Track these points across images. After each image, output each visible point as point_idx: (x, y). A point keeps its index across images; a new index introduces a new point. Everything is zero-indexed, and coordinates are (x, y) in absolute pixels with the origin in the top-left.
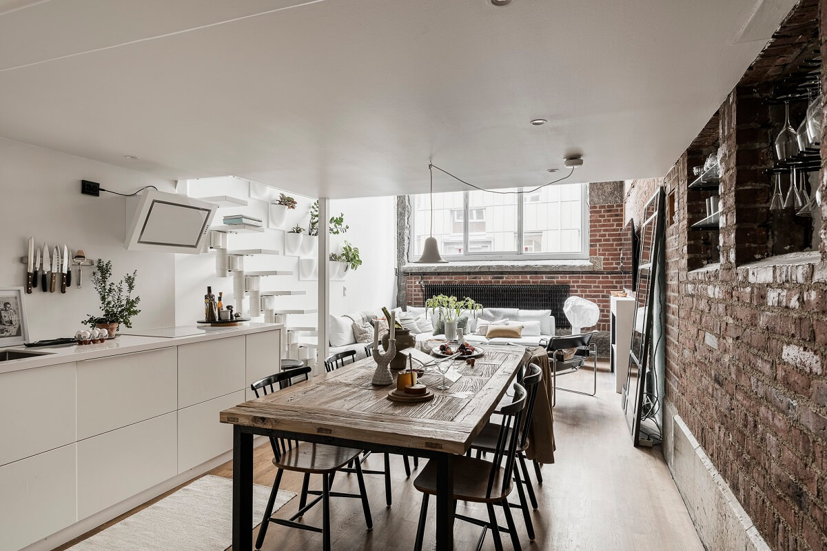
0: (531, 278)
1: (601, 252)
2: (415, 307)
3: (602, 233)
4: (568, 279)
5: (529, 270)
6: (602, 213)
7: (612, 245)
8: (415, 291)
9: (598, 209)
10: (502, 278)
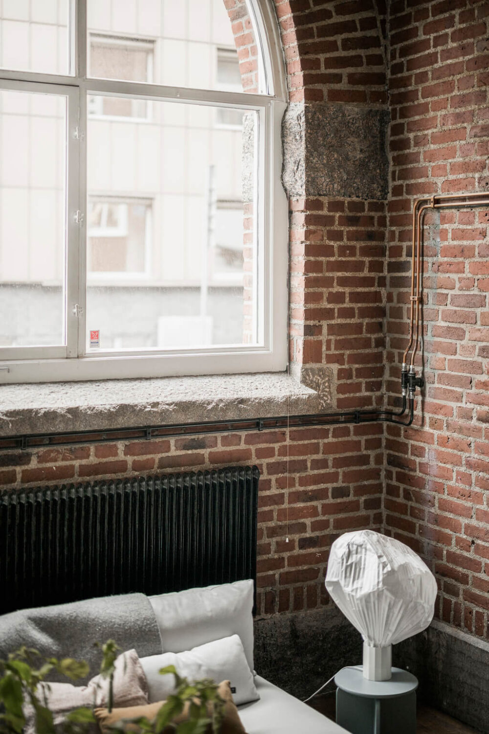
0: (128, 451)
1: (333, 351)
3: (337, 289)
4: (243, 446)
6: (336, 227)
7: (358, 328)
9: (325, 212)
10: (23, 459)
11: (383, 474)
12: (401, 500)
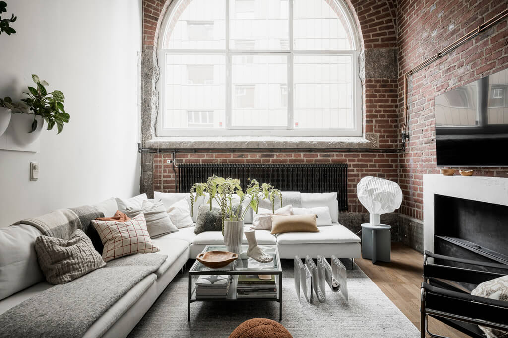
0: (304, 156)
1: (377, 129)
3: (378, 108)
4: (344, 158)
5: (304, 146)
6: (378, 88)
7: (387, 121)
8: (165, 172)
9: (373, 83)
10: (272, 156)
11: (398, 171)
12: (404, 179)
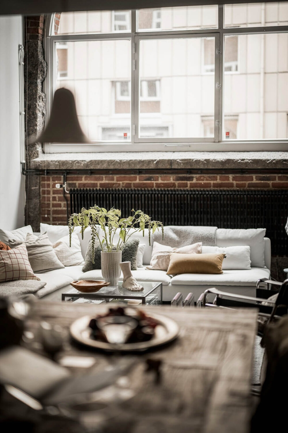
2: (53, 224)
5: (232, 166)
8: (54, 199)
